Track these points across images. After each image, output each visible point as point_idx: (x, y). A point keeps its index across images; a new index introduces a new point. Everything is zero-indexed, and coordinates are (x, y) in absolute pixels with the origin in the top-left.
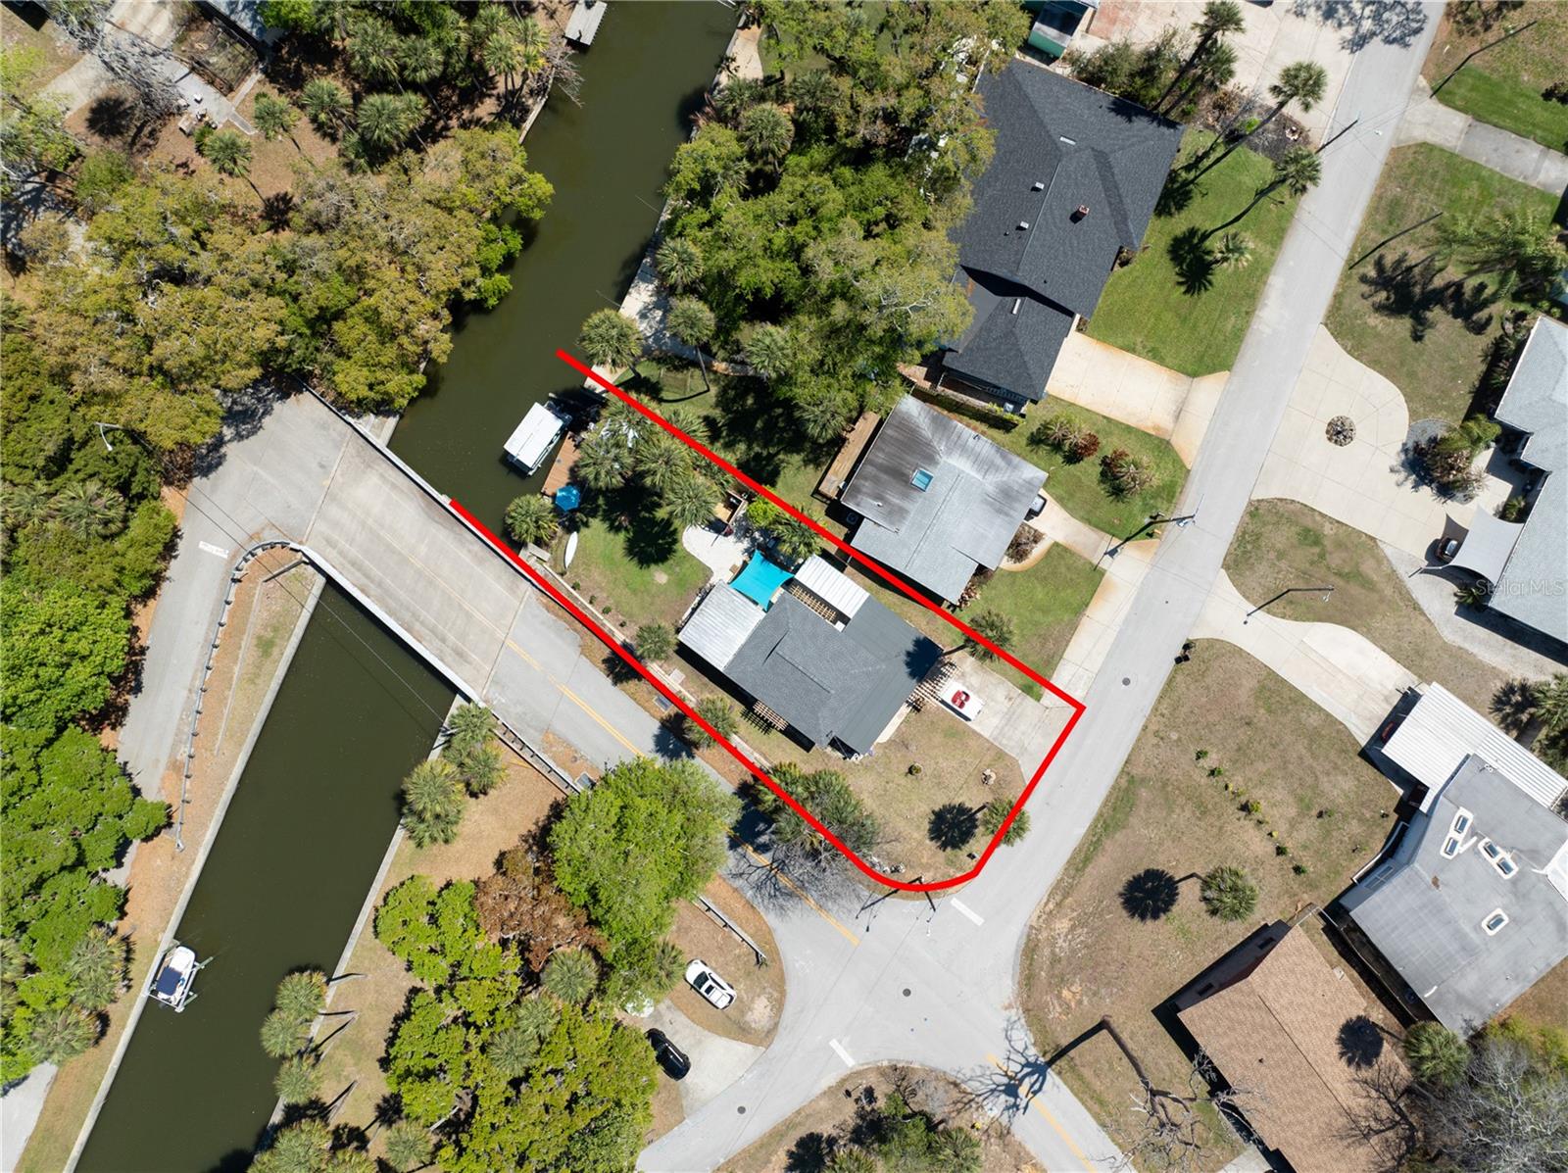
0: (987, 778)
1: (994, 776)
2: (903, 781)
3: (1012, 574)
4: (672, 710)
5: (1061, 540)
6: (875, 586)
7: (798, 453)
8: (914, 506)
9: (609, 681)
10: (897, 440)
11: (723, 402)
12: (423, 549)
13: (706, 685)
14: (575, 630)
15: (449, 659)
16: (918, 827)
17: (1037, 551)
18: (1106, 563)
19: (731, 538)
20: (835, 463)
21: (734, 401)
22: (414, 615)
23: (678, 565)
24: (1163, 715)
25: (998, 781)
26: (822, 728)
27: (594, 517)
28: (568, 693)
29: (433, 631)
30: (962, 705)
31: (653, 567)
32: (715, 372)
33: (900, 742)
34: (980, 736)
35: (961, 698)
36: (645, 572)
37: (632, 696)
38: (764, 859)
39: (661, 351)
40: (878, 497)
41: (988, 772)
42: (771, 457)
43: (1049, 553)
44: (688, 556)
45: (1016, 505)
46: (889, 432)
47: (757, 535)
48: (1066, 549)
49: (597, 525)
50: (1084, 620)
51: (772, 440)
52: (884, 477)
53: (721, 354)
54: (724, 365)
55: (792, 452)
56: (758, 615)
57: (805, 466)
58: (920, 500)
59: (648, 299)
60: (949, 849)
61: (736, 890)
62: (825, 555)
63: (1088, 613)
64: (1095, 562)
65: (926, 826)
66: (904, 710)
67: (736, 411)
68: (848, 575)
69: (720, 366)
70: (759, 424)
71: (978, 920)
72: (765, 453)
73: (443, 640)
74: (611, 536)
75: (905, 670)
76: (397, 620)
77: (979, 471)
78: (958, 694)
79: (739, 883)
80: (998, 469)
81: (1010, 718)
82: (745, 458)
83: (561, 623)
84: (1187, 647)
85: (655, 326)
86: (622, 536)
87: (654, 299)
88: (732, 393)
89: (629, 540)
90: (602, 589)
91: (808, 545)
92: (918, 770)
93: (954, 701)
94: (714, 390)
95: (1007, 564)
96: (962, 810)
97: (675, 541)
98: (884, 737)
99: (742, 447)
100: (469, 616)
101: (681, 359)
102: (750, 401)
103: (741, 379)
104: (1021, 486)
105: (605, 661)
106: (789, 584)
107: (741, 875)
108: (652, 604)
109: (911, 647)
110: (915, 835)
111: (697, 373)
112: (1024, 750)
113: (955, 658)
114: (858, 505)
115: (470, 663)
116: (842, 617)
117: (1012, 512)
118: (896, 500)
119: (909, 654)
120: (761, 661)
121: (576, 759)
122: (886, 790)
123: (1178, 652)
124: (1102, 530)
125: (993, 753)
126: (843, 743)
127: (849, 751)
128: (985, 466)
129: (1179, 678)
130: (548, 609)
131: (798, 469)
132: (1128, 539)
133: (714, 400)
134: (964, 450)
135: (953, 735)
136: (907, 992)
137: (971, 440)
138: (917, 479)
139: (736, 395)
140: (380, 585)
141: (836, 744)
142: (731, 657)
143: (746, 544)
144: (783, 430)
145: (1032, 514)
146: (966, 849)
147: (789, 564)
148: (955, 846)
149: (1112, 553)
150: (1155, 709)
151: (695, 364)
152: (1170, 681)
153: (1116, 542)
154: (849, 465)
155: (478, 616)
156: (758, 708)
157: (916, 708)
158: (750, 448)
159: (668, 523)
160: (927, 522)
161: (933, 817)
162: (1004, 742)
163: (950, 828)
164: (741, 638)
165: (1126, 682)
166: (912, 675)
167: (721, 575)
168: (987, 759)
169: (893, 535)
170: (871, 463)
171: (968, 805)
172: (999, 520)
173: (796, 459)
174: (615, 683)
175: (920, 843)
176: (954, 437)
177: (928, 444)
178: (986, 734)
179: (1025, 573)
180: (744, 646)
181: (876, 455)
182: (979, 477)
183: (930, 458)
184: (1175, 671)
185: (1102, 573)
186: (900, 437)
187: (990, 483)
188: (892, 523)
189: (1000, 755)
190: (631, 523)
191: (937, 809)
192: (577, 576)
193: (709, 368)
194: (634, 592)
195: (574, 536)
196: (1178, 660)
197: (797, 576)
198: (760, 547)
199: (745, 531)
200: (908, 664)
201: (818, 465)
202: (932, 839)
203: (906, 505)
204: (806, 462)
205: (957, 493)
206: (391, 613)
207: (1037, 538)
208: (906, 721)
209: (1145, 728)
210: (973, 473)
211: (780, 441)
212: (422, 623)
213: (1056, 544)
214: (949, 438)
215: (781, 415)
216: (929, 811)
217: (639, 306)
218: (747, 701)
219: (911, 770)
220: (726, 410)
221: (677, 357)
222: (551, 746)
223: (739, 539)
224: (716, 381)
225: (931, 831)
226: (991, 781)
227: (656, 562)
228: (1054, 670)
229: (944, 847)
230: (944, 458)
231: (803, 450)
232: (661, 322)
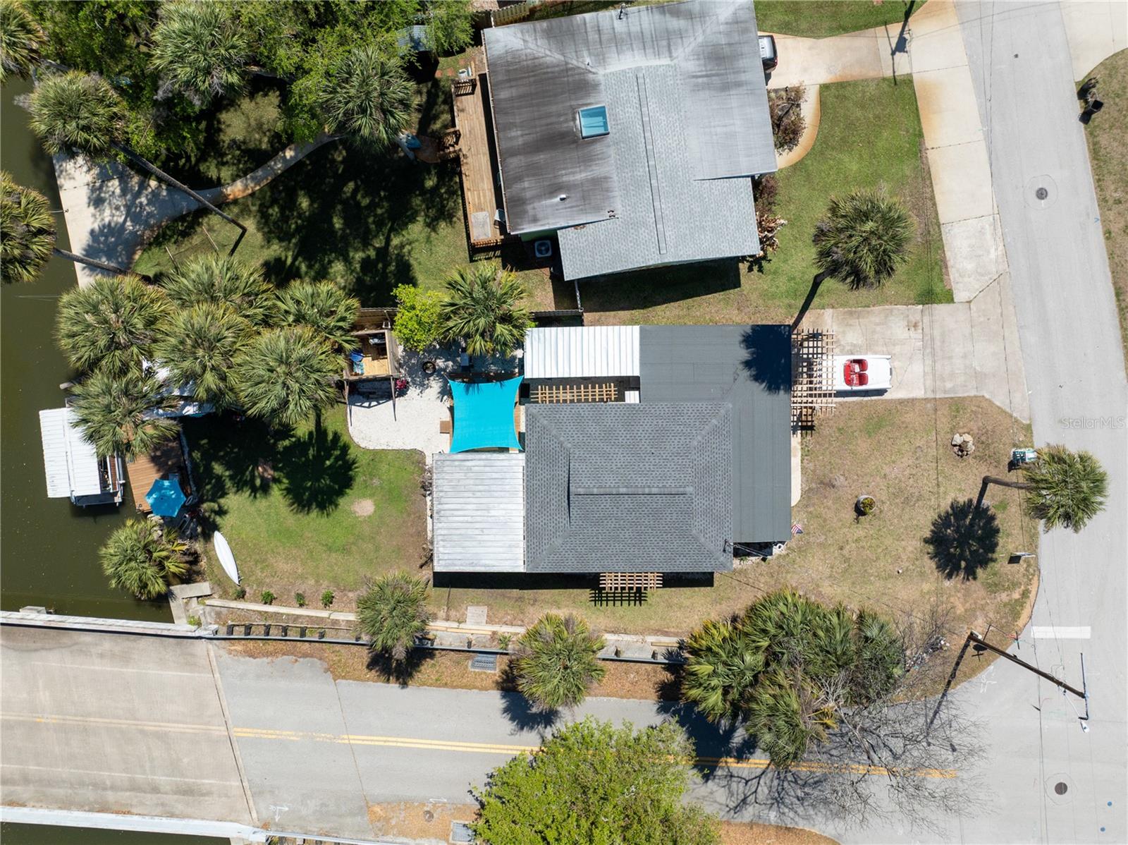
0: (962, 448)
1: (968, 438)
2: (859, 532)
3: (797, 167)
4: (501, 664)
5: (825, 78)
6: (637, 313)
7: (412, 219)
8: (609, 164)
9: (393, 687)
10: (521, 97)
11: (273, 231)
12: (44, 697)
13: (520, 599)
14: (305, 655)
15: (179, 808)
16: (922, 574)
17: (808, 110)
18: (903, 64)
19: (413, 392)
20: (468, 195)
21: (285, 219)
22: (98, 786)
23: (372, 476)
24: (1118, 202)
25: (978, 441)
26: (711, 547)
27: (224, 494)
28: (357, 740)
29: (134, 787)
30: (862, 379)
31: (342, 501)
32: (235, 202)
33: (820, 485)
34: (912, 401)
35: (856, 372)
36: (337, 515)
37: (439, 683)
38: (759, 761)
39: (151, 227)
40: (554, 190)
41: (958, 439)
42: (383, 253)
43: (823, 103)
44: (377, 455)
45: (742, 63)
46: (504, 94)
47: (440, 363)
48: (841, 85)
49: (235, 501)
50: (932, 156)
51: (368, 231)
52: (541, 157)
53: (226, 173)
54: (239, 185)
55: (404, 226)
56: (516, 461)
57: (434, 230)
58: (612, 151)
59: (89, 178)
60: (979, 571)
61: (751, 825)
62: (544, 320)
63: (929, 142)
64: (889, 74)
65: (930, 565)
66: (796, 440)
67: (298, 229)
68: (593, 324)
69: (236, 189)
70: (338, 223)
71: (1084, 632)
72: (372, 253)
73: (155, 790)
74: (262, 503)
75: (758, 389)
76: (81, 806)
77: (658, 54)
78: (848, 370)
79: (749, 813)
80: (681, 34)
81: (931, 349)
82: (352, 278)
83: (281, 659)
84: (1083, 92)
85: (120, 202)
86: (276, 492)
87: (96, 171)
88: (274, 211)
89: (288, 491)
90: (303, 577)
91: (506, 319)
92: (871, 504)
93: (848, 382)
94: (250, 224)
95: (782, 160)
96: (959, 511)
97: (345, 448)
98: (796, 496)
99: (338, 267)
100: (162, 737)
101: (182, 218)
102: (305, 203)
103: (273, 185)
104: (728, 34)
105: (370, 666)
106: (526, 391)
107: (744, 801)
108: (377, 549)
109: (744, 354)
110: (926, 587)
111: (214, 220)
112: (979, 377)
113: (806, 325)
114: (535, 220)
115: (209, 794)
116: (626, 383)
117: (743, 77)
118: (580, 176)
119: (748, 364)
120: (564, 520)
121: (430, 815)
122: (847, 560)
123: (1077, 108)
124: (867, 26)
125: (944, 411)
126: (748, 545)
127: (763, 549)
128: (663, 42)
129: (1103, 140)
130: (252, 656)
131: (428, 240)
132: (908, 14)
133: (260, 236)
134: (619, 42)
135: (879, 426)
136: (1061, 788)
137: (617, 23)
138: (586, 126)
139: (282, 210)
140: (26, 780)
141: (742, 551)
142: (522, 544)
143: (435, 385)
144: (372, 207)
145: (769, 64)
146: (1001, 553)
147: (509, 369)
148: (985, 562)
149: (901, 46)
150: (1103, 201)
151: (203, 212)
152: (1096, 154)
153: (895, 29)
154: (488, 185)
155: (174, 728)
156: (608, 583)
157: (806, 426)
158: (347, 261)
159: (320, 431)
160: (641, 171)
161: (931, 548)
162: (949, 385)
163: (961, 545)
164: (513, 509)
165: (1042, 194)
166: (773, 387)
167: (435, 445)
168: (944, 423)
169: (610, 224)
170: (513, 153)
171: (962, 499)
172: (734, 99)
173: (416, 229)
174: (404, 684)
175: (939, 592)
176: (593, 36)
177: (567, 70)
178: (919, 393)
179: (812, 153)
180: (528, 517)
181: (513, 137)
182: (665, 61)
183: (581, 85)
184: (1091, 134)
185: (908, 81)
186: (522, 90)
187: (685, 58)
188: (598, 209)
189: (957, 406)
190: (275, 469)
191: (928, 534)
192: (260, 583)
193: (222, 204)
194: (345, 550)
195: (219, 539)
196: (1086, 117)
197: (528, 375)
198: (454, 376)
199: (422, 369)
200: (757, 378)
201: (449, 217)
202: (949, 576)
203: (597, 170)
204: (432, 225)
205: (653, 105)
206: (66, 804)
207: (793, 97)
208: (806, 453)
209: (1108, 235)
210: (654, 62)
211: (380, 224)
212: (113, 788)
213: (824, 88)
214: (586, 42)
215: (355, 191)
216: (920, 544)
217: (83, 194)
218: (589, 581)
219: (860, 510)
220: (284, 237)
221: (175, 220)
222: (387, 820)
223: (423, 386)
224: (245, 211)
225: (940, 567)
226: (971, 447)
227: (341, 493)
228: (942, 248)
229: (971, 573)
230: (601, 71)
231: (416, 214)
232: (124, 192)
